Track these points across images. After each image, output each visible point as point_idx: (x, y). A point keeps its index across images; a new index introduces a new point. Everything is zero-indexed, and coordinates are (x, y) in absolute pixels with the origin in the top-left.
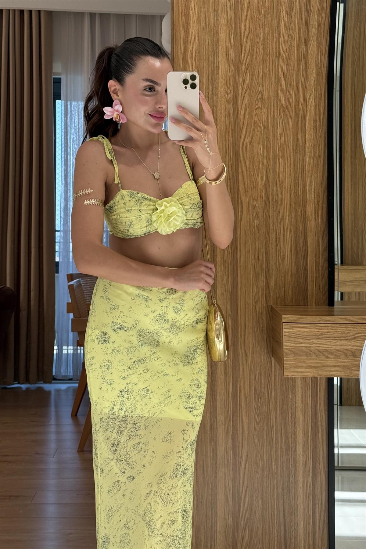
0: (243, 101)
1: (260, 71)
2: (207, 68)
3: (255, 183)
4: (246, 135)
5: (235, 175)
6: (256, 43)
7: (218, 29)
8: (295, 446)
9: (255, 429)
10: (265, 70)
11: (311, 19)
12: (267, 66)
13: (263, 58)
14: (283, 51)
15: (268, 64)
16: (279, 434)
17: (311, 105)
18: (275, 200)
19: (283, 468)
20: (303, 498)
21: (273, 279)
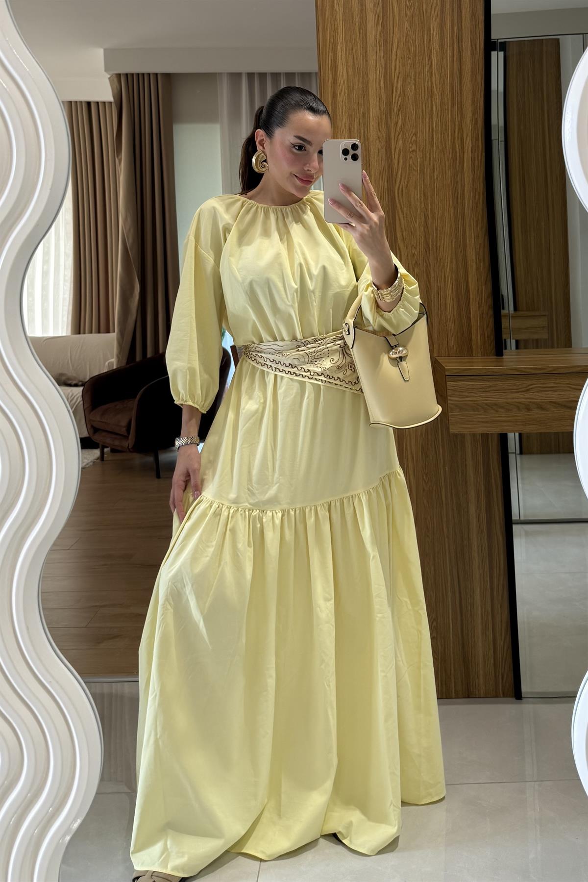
0: (396, 144)
1: (412, 112)
2: (357, 111)
3: (413, 230)
4: (401, 179)
5: (392, 222)
6: (407, 84)
7: (367, 70)
8: (467, 507)
9: (424, 490)
10: (418, 110)
11: (463, 55)
12: (420, 107)
13: (415, 97)
14: (436, 91)
15: (421, 105)
17: (468, 147)
18: (435, 248)
19: (455, 530)
20: (479, 563)
21: (436, 329)
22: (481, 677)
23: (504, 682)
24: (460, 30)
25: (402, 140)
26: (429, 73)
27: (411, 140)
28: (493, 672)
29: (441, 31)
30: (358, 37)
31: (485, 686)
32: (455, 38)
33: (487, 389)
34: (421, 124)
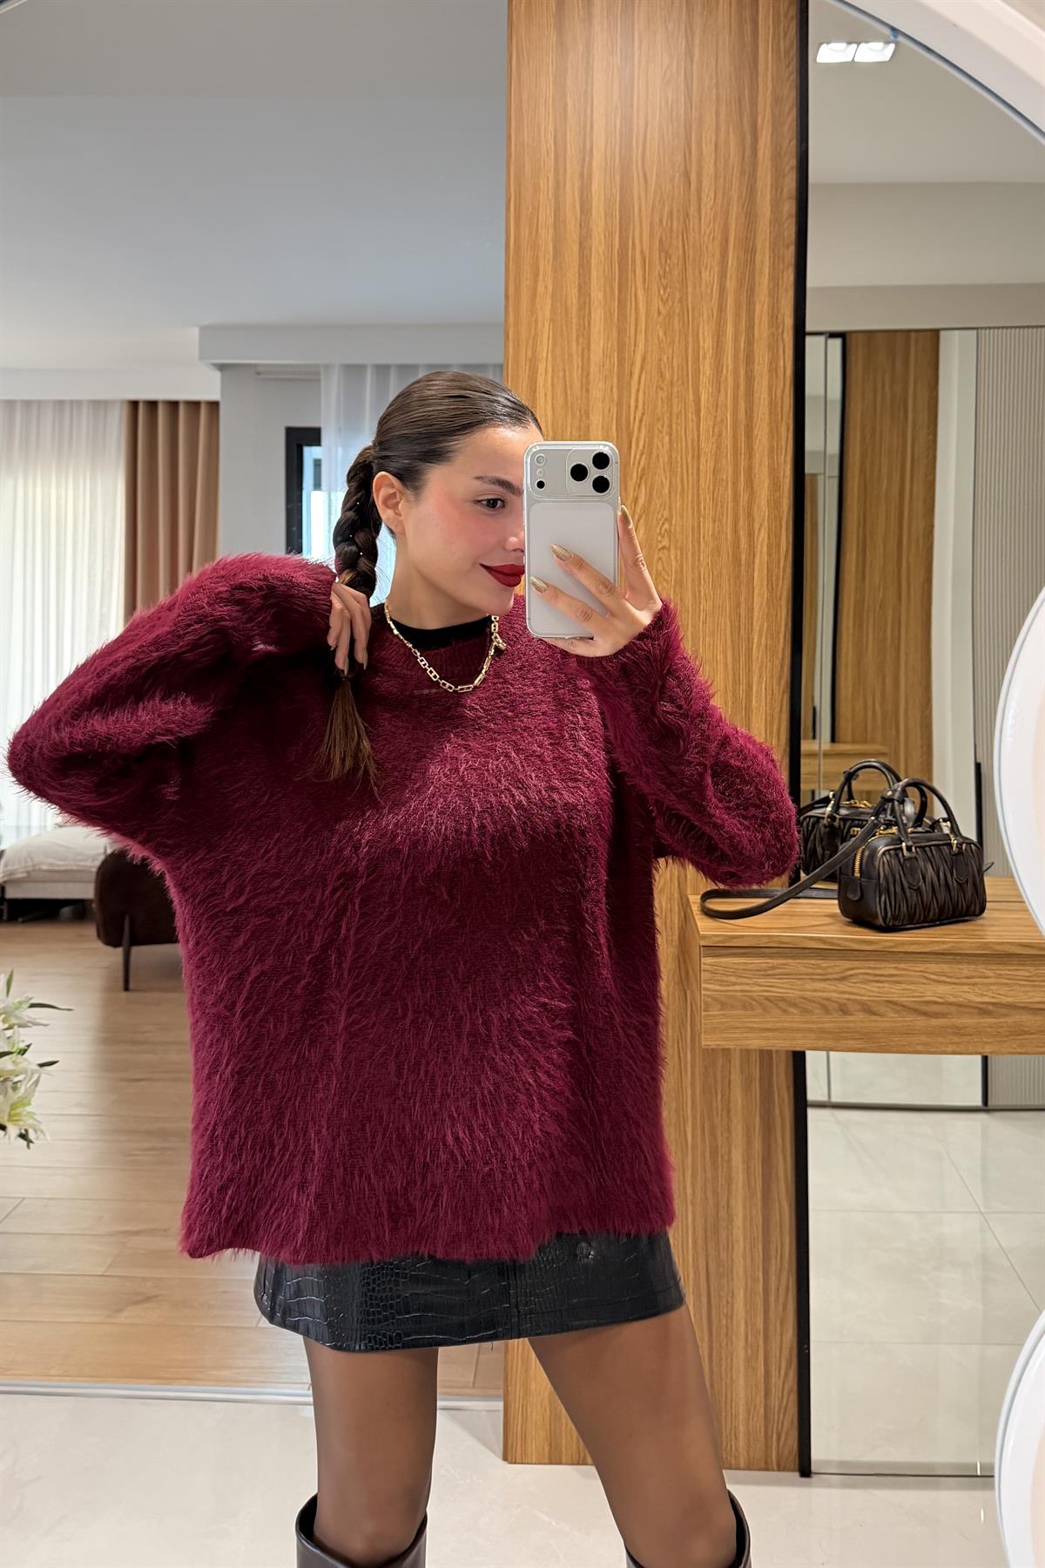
1: (664, 482)
6: (656, 432)
7: (588, 406)
8: (730, 1152)
10: (674, 483)
11: (755, 388)
12: (679, 474)
13: (670, 457)
14: (707, 447)
15: (679, 470)
16: (699, 1132)
17: (761, 545)
19: (705, 1192)
20: (745, 1248)
22: (742, 1437)
23: (781, 1444)
24: (750, 342)
25: (646, 529)
26: (694, 416)
27: (661, 529)
28: (763, 1429)
29: (718, 342)
30: (574, 349)
31: (748, 1451)
32: (741, 354)
33: (768, 972)
34: (678, 505)
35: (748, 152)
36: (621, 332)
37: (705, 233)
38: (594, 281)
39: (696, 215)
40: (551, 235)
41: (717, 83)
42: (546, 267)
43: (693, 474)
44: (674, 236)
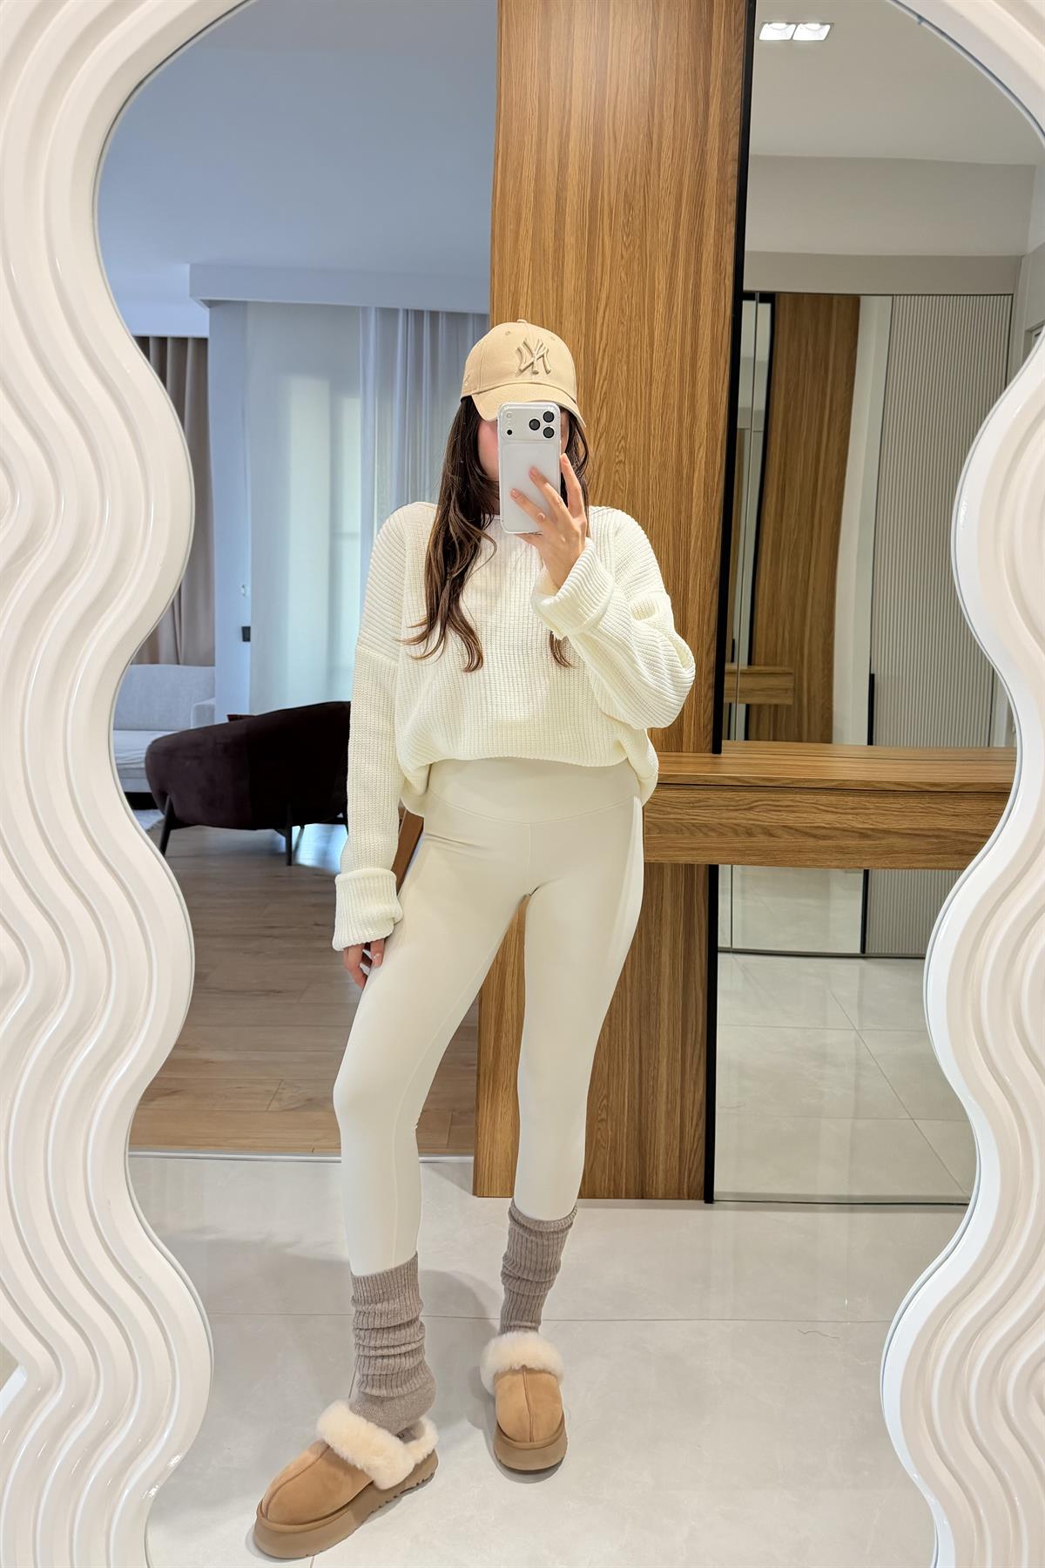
0: (597, 450)
1: (622, 405)
6: (617, 361)
10: (629, 402)
11: (701, 324)
12: (634, 398)
22: (661, 1173)
23: (692, 1179)
24: (697, 285)
25: (605, 444)
26: (648, 348)
27: (618, 445)
28: (678, 1166)
29: (671, 284)
30: (551, 286)
31: (666, 1185)
32: (690, 295)
33: (696, 804)
34: (633, 424)
35: (700, 118)
36: (590, 271)
37: (663, 188)
38: (568, 227)
39: (656, 172)
40: (532, 185)
41: (678, 54)
42: (527, 214)
43: (645, 398)
44: (637, 190)
